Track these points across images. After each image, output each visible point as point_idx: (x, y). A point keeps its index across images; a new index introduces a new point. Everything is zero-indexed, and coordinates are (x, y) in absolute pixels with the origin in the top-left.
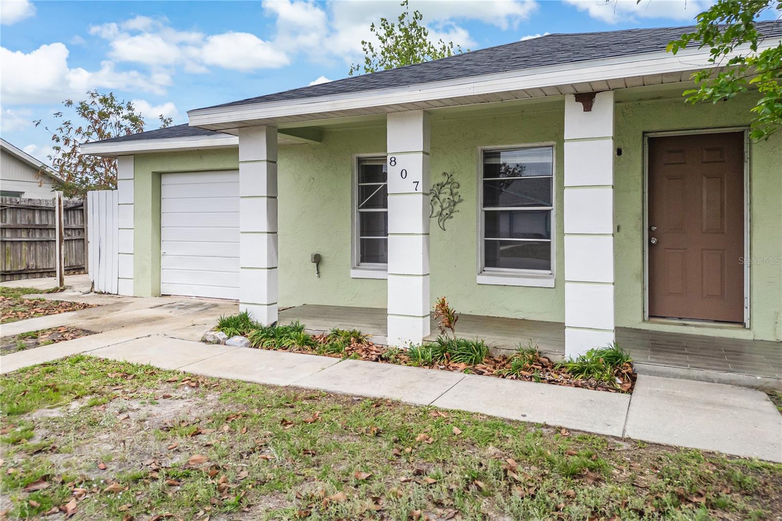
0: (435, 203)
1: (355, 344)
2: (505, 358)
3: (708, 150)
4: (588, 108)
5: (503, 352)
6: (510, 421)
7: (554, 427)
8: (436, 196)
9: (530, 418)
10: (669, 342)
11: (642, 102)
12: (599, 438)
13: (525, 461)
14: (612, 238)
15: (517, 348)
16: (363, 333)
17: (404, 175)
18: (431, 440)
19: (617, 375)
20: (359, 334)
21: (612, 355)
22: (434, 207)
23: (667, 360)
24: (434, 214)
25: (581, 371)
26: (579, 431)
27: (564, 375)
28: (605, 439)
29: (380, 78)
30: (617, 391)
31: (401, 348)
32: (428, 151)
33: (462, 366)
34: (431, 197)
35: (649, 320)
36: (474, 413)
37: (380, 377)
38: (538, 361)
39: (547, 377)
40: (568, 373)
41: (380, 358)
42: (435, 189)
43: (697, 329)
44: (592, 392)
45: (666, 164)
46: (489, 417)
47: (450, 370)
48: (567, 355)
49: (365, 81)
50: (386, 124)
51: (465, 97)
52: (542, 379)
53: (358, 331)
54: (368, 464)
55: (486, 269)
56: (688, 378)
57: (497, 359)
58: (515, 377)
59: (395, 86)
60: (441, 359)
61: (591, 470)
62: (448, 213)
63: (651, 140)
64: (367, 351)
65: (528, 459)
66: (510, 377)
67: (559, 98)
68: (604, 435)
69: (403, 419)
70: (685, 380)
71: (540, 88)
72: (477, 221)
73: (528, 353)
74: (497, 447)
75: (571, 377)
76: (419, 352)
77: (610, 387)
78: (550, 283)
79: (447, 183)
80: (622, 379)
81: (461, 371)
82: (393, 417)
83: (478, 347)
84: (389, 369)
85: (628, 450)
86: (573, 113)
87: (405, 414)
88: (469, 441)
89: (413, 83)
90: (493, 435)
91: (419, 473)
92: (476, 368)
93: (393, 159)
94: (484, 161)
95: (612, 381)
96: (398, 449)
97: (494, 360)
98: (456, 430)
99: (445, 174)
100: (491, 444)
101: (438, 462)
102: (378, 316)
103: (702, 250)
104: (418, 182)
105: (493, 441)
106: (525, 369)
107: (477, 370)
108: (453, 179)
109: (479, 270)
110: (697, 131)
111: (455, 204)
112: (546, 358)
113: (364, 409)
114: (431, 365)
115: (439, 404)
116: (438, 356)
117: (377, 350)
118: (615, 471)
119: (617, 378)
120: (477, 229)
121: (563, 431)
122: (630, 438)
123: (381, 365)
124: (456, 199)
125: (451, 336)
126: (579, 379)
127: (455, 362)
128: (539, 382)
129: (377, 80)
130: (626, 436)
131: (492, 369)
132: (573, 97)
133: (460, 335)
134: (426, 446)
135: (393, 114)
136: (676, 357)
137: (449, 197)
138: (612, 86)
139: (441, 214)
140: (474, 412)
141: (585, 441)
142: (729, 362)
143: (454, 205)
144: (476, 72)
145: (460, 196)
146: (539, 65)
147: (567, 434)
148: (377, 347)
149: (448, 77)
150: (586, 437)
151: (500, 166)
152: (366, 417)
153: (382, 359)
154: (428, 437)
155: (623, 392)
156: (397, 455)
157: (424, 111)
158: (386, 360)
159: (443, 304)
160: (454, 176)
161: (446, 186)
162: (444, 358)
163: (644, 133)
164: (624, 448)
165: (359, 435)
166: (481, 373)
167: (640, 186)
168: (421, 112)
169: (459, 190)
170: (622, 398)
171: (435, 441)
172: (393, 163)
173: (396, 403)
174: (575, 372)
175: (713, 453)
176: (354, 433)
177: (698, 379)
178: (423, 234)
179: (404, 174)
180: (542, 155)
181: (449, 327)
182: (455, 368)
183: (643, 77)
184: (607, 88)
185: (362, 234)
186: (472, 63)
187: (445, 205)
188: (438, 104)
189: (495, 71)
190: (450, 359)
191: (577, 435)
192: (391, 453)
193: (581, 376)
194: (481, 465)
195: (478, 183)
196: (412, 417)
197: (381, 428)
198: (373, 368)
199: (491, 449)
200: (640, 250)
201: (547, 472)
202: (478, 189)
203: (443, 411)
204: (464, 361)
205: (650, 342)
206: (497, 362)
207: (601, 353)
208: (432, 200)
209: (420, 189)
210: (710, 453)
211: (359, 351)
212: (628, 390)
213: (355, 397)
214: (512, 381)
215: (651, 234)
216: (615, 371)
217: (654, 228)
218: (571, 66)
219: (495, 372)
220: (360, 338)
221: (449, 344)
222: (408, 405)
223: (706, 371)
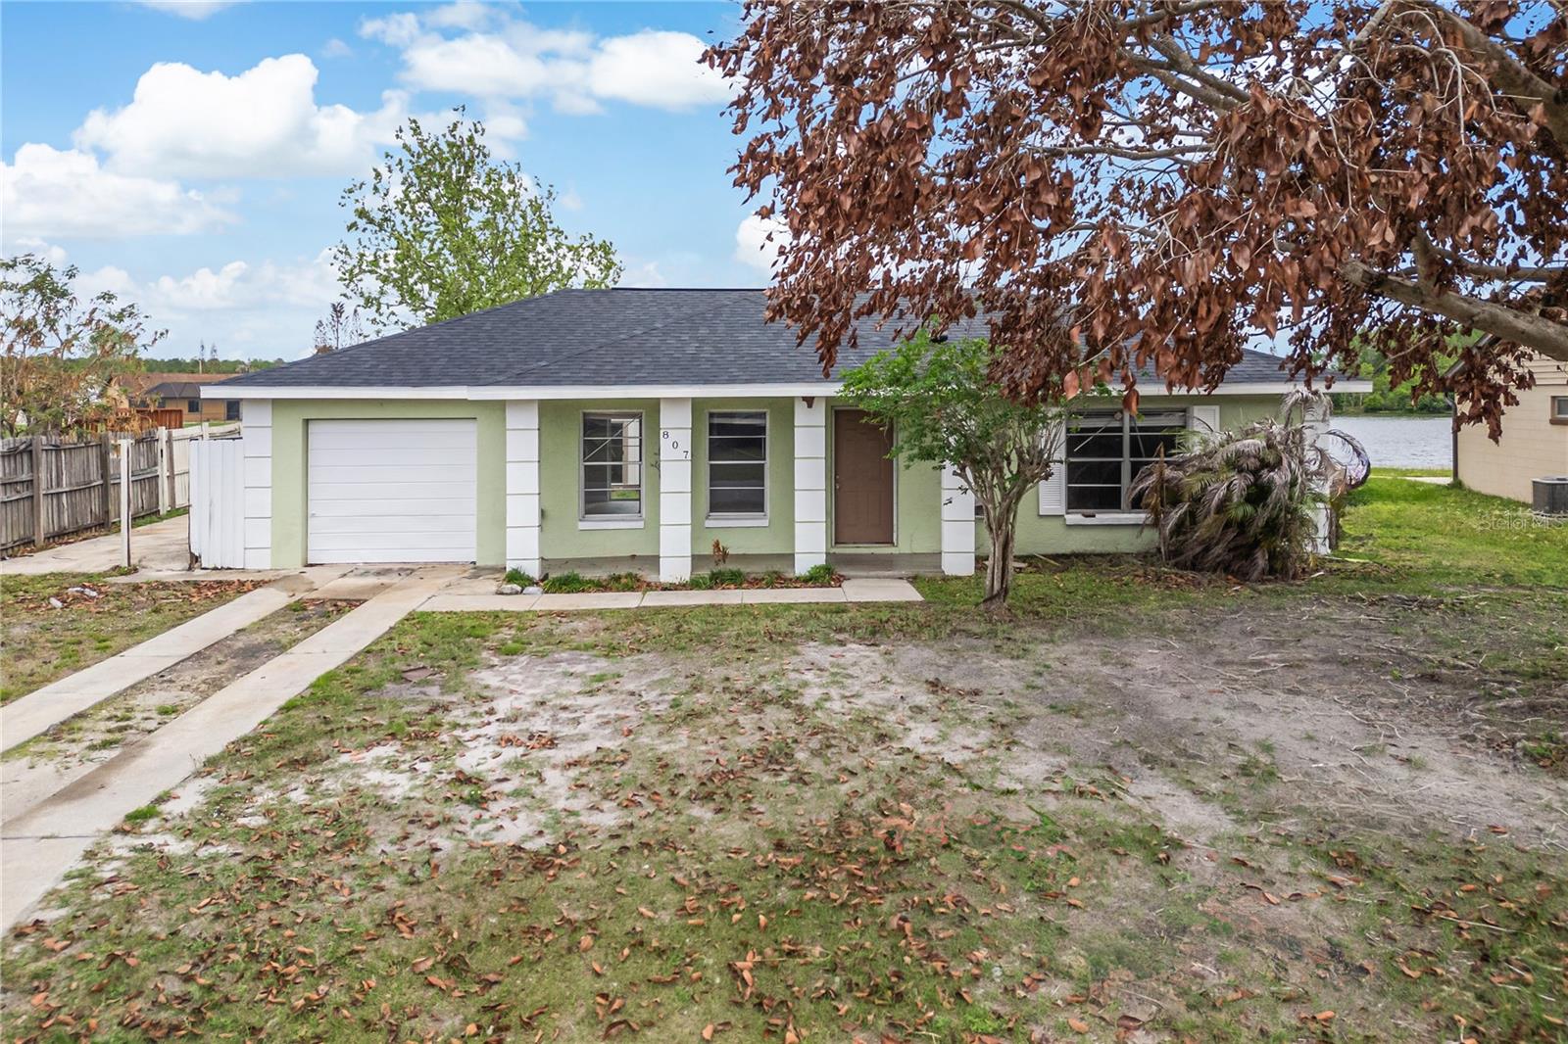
2: (758, 579)
4: (810, 406)
5: (753, 575)
14: (824, 492)
15: (763, 571)
16: (639, 574)
19: (831, 579)
21: (826, 568)
23: (854, 569)
25: (811, 579)
27: (800, 583)
30: (833, 587)
35: (835, 546)
38: (781, 578)
39: (791, 585)
40: (802, 582)
43: (866, 549)
44: (822, 589)
45: (845, 430)
47: (727, 590)
48: (801, 570)
50: (658, 411)
52: (788, 587)
53: (630, 572)
55: (710, 514)
56: (868, 577)
57: (751, 581)
58: (772, 588)
63: (837, 412)
66: (769, 588)
70: (866, 579)
72: (705, 474)
73: (773, 573)
75: (805, 584)
77: (829, 586)
78: (765, 523)
80: (834, 580)
81: (736, 589)
83: (738, 574)
84: (688, 593)
93: (665, 433)
94: (709, 422)
95: (828, 582)
97: (749, 582)
102: (654, 561)
104: (687, 452)
109: (706, 516)
112: (789, 574)
114: (712, 587)
119: (831, 581)
120: (705, 480)
125: (722, 567)
126: (811, 584)
131: (753, 586)
132: (801, 399)
133: (730, 566)
135: (671, 404)
142: (887, 567)
148: (655, 584)
168: (690, 400)
174: (806, 580)
177: (873, 577)
178: (690, 492)
179: (675, 445)
181: (722, 561)
185: (585, 486)
195: (705, 441)
198: (677, 594)
202: (705, 446)
205: (843, 559)
207: (820, 568)
209: (689, 457)
212: (839, 586)
216: (829, 577)
217: (838, 478)
219: (756, 587)
220: (638, 578)
221: (720, 573)
223: (876, 572)
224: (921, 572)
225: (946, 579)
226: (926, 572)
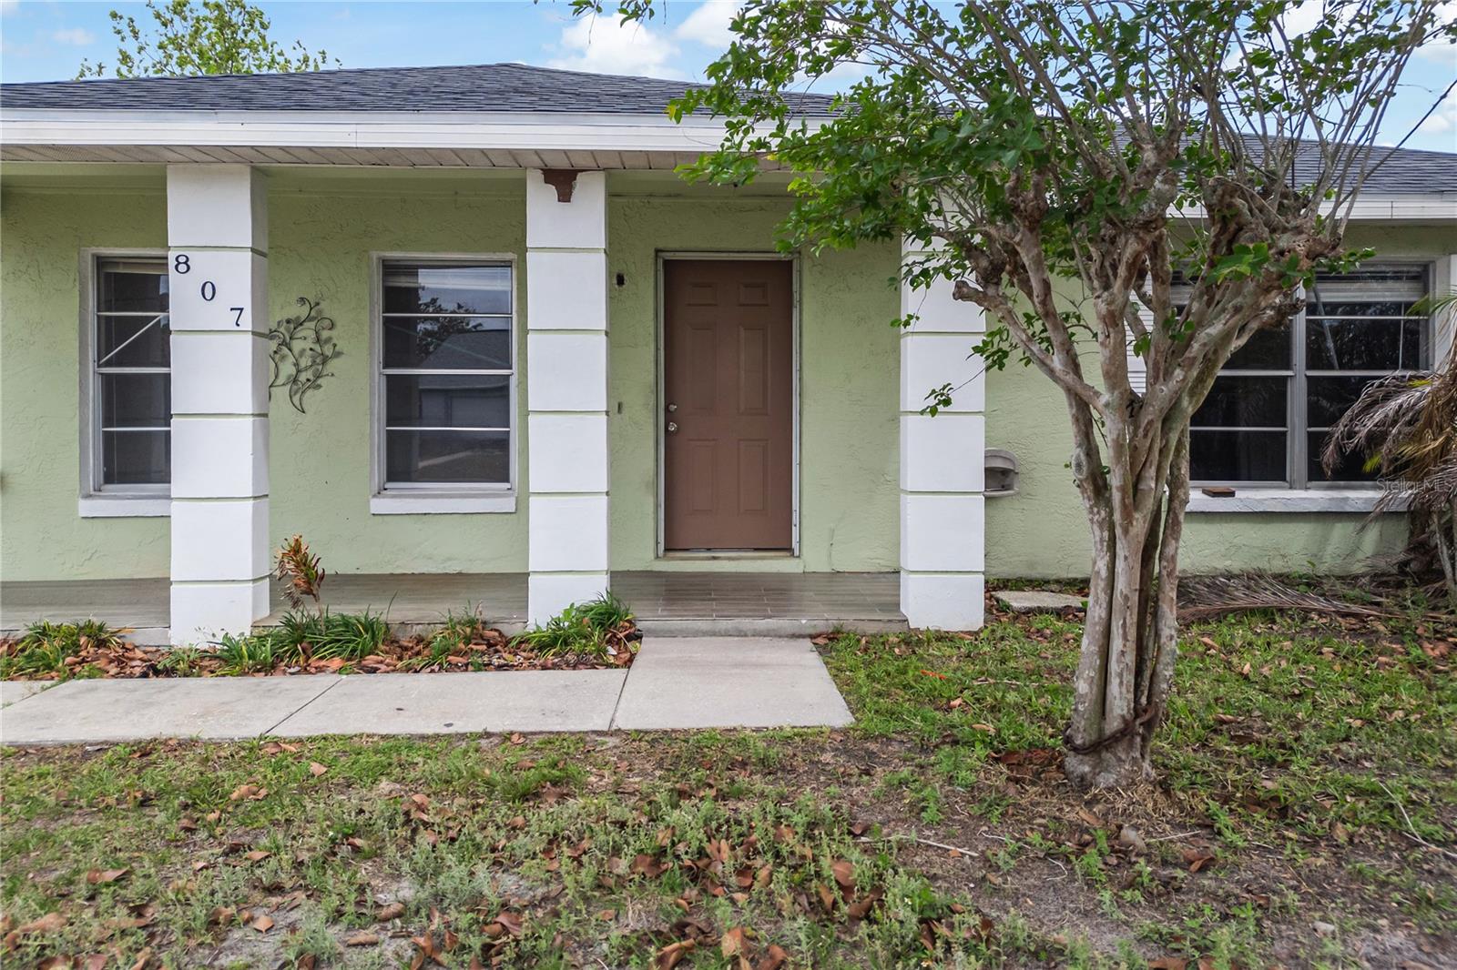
0: (283, 357)
1: (92, 650)
2: (420, 640)
3: (746, 286)
4: (565, 196)
5: (417, 630)
6: (423, 737)
7: (499, 735)
8: (284, 343)
9: (460, 727)
10: (691, 585)
11: (652, 200)
12: (573, 738)
13: (445, 793)
14: (604, 417)
15: (443, 620)
16: (112, 626)
17: (208, 293)
18: (263, 792)
19: (609, 642)
20: (101, 628)
21: (602, 611)
22: (281, 366)
23: (685, 610)
24: (281, 380)
25: (553, 645)
26: (541, 733)
27: (523, 654)
28: (580, 737)
29: (149, 90)
30: (609, 666)
31: (205, 646)
32: (264, 248)
33: (337, 662)
34: (273, 345)
35: (665, 556)
36: (356, 736)
37: (151, 704)
38: (482, 637)
39: (495, 661)
40: (532, 650)
41: (152, 670)
42: (282, 329)
43: (732, 562)
44: (569, 674)
45: (689, 305)
46: (383, 737)
47: (311, 673)
48: (531, 621)
49: (112, 91)
50: (166, 189)
51: (339, 148)
52: (485, 665)
53: (98, 624)
54: (120, 855)
55: (388, 485)
56: (714, 634)
57: (406, 644)
58: (437, 669)
59: (184, 107)
60: (290, 657)
61: (554, 784)
62: (312, 378)
63: (667, 263)
64: (121, 662)
65: (451, 789)
66: (429, 670)
67: (517, 174)
68: (579, 732)
69: (203, 769)
70: (709, 638)
71: (482, 151)
72: (372, 394)
73: (464, 625)
74: (396, 781)
75: (537, 656)
76: (244, 648)
77: (599, 662)
78: (508, 504)
79: (309, 318)
80: (617, 647)
81: (334, 672)
82: (178, 770)
83: (370, 626)
84: (173, 687)
85: (615, 747)
86: (540, 201)
87: (207, 759)
88: (342, 781)
89: (227, 107)
90: (390, 764)
91: (235, 849)
92: (364, 662)
93: (182, 259)
94: (383, 281)
95: (601, 652)
96: (191, 818)
97: (401, 647)
98: (316, 768)
99: (303, 300)
100: (384, 778)
101: (275, 823)
103: (740, 440)
104: (241, 310)
105: (388, 774)
106: (457, 653)
107: (365, 666)
108: (320, 312)
109: (376, 489)
110: (731, 254)
111: (325, 360)
112: (496, 630)
113: (113, 764)
114: (268, 668)
115: (280, 732)
116: (286, 652)
117: (145, 657)
118: (593, 779)
119: (609, 648)
120: (371, 408)
121: (515, 738)
122: (619, 730)
123: (153, 681)
124: (328, 350)
125: (312, 610)
126: (550, 658)
127: (321, 658)
128: (480, 670)
129: (145, 94)
130: (614, 728)
131: (394, 662)
132: (540, 175)
134: (250, 805)
135: (181, 166)
136: (698, 605)
137: (313, 346)
138: (603, 162)
139: (295, 381)
140: (354, 733)
141: (550, 746)
142: (768, 605)
143: (324, 362)
144: (362, 106)
145: (335, 345)
146: (479, 108)
147: (522, 740)
148: (146, 652)
149: (303, 107)
150: (552, 739)
151: (415, 290)
152: (118, 777)
153: (157, 673)
154: (255, 789)
155: (617, 667)
156: (187, 829)
157: (253, 168)
158: (169, 672)
159: (296, 549)
160: (323, 305)
161: (306, 324)
162: (298, 654)
163: (657, 251)
164: (610, 745)
165: (100, 811)
166: (374, 671)
167: (652, 338)
168: (248, 170)
169: (333, 333)
170: (614, 675)
171: (272, 792)
172: (183, 268)
173: (191, 743)
174: (543, 646)
175: (735, 729)
176: (89, 810)
177: (727, 634)
178: (253, 415)
179: (209, 291)
180: (494, 277)
181: (309, 592)
182: (320, 670)
183: (647, 153)
184: (593, 165)
185: (108, 421)
186: (355, 89)
187: (304, 362)
188: (280, 155)
189: (400, 109)
190: (310, 652)
191: (536, 741)
192: (174, 828)
193: (553, 651)
194: (361, 811)
195: (372, 323)
196: (223, 761)
197: (152, 790)
198: (135, 690)
199: (385, 785)
200: (651, 443)
201: (481, 801)
202: (372, 332)
203: (290, 743)
204: (340, 654)
205: (664, 588)
206: (406, 649)
207: (587, 610)
208: (275, 352)
209: (247, 322)
210: (730, 730)
211: (101, 663)
212: (625, 663)
213: (91, 745)
214: (432, 675)
215: (669, 417)
216: (608, 636)
217: (673, 407)
218: (533, 117)
219: (400, 664)
220: (104, 636)
221: (308, 626)
222: (215, 744)
223: (737, 620)
224: (850, 619)
225: (913, 640)
226: (863, 622)
